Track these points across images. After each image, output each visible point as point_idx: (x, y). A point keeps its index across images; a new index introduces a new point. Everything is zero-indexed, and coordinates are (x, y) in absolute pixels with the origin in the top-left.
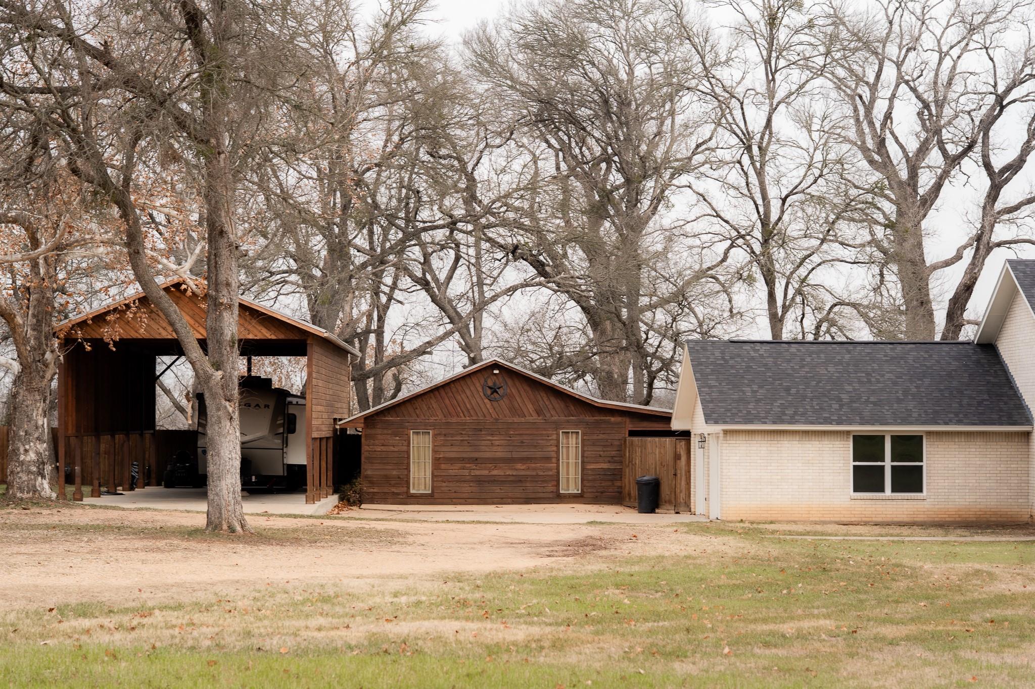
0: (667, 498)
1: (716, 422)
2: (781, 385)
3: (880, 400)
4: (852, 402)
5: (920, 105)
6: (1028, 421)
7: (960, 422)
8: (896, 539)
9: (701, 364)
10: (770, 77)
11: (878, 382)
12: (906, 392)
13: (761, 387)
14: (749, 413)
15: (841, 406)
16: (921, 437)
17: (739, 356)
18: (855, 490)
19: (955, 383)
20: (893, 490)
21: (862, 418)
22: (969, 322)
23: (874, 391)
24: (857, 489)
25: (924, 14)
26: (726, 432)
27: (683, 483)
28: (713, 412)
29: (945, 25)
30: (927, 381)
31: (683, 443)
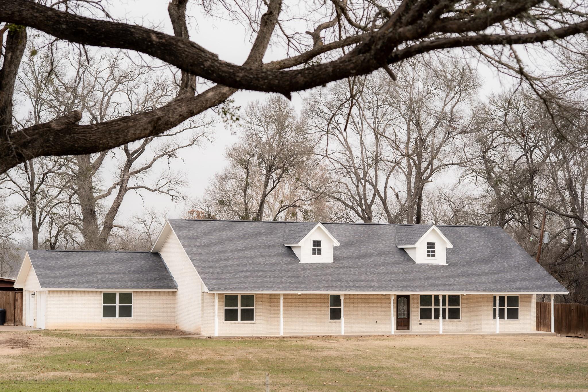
0: (10, 318)
1: (46, 287)
2: (71, 270)
3: (114, 278)
4: (102, 278)
5: (91, 117)
6: (175, 286)
7: (148, 287)
8: (129, 337)
9: (35, 261)
10: (37, 114)
11: (112, 269)
12: (124, 274)
13: (63, 272)
14: (59, 283)
15: (98, 280)
16: (131, 293)
17: (51, 257)
18: (104, 316)
19: (144, 270)
20: (119, 316)
21: (107, 286)
22: (115, 226)
23: (111, 273)
24: (104, 315)
25: (96, 75)
26: (49, 292)
27: (19, 312)
28: (44, 283)
29: (106, 80)
30: (132, 269)
31: (19, 294)
